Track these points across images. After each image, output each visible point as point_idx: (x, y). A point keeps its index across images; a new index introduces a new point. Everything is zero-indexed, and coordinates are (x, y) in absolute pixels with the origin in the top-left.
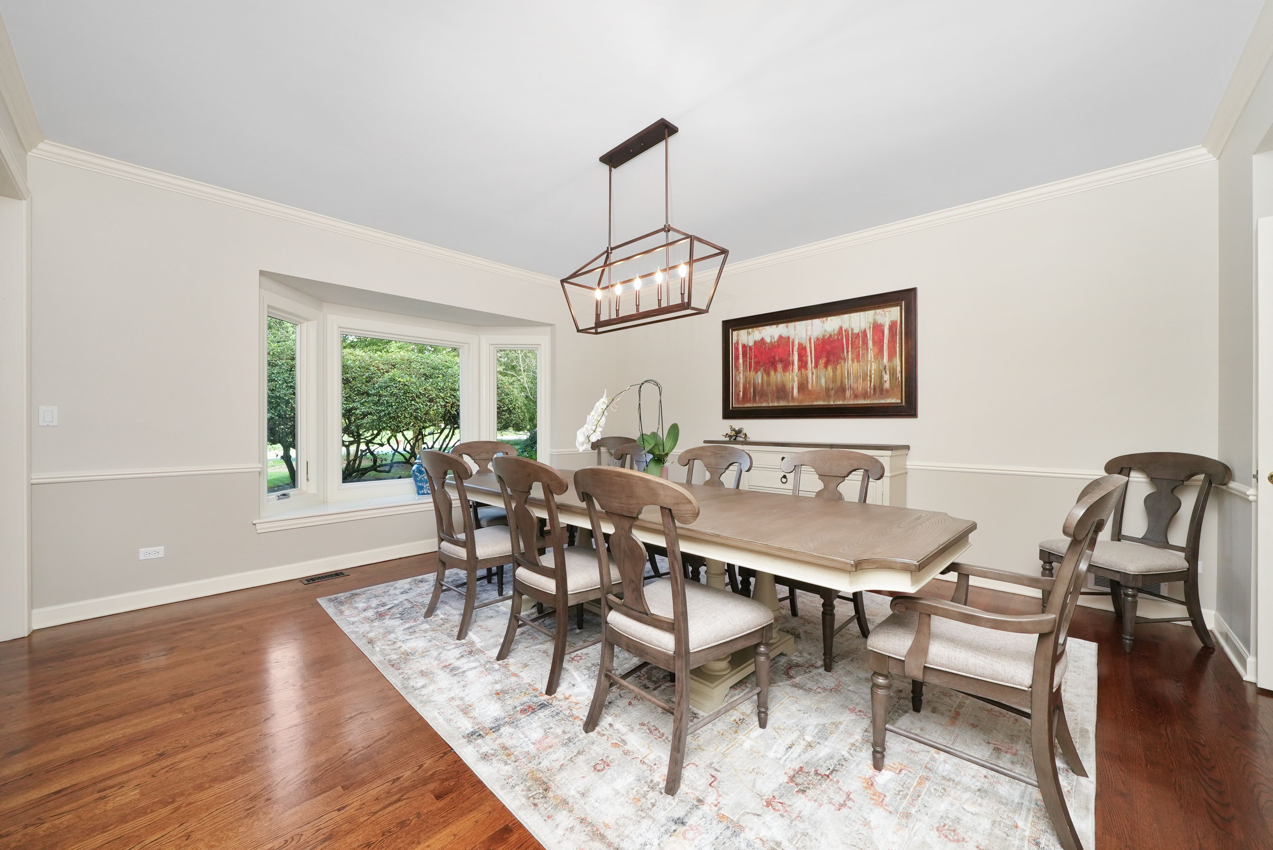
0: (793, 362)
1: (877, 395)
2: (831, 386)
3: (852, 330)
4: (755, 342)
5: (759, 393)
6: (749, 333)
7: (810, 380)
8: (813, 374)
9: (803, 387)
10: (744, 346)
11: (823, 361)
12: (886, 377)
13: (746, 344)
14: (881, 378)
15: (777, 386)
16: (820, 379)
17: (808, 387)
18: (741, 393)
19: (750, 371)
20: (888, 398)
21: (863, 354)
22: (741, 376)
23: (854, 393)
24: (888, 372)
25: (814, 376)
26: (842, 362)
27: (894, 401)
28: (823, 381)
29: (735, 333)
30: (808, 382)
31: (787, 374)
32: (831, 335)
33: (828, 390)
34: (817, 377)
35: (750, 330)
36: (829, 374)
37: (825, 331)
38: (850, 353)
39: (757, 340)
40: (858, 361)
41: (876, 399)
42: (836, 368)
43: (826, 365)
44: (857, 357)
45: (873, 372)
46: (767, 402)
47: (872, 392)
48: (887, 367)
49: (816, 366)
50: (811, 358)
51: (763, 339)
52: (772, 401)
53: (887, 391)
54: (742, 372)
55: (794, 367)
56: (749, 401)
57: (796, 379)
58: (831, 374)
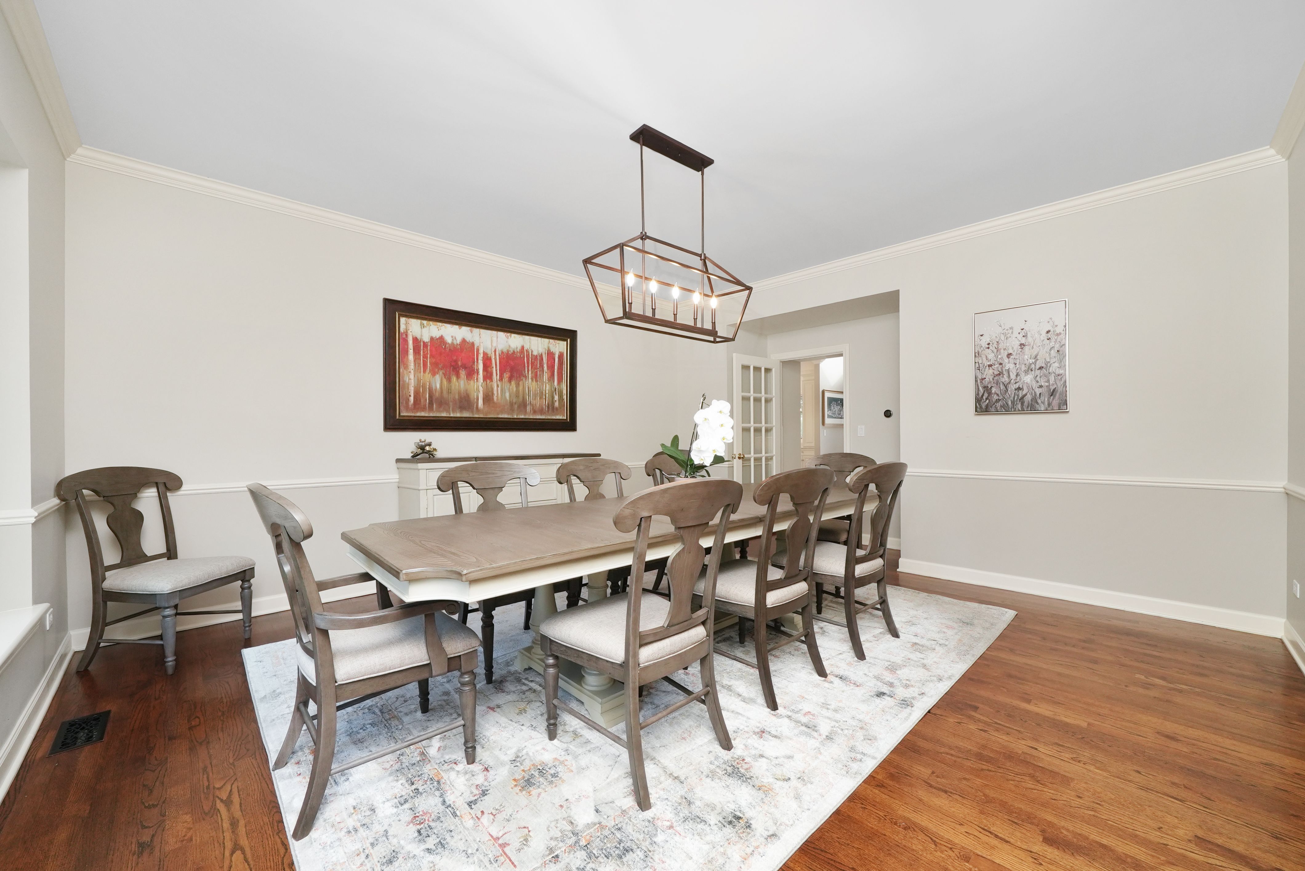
0: (478, 370)
1: (550, 412)
2: (514, 401)
3: (532, 351)
4: (432, 339)
5: (436, 400)
6: (423, 326)
7: (495, 392)
8: (498, 386)
9: (488, 398)
10: (415, 340)
11: (507, 375)
12: (556, 398)
13: (419, 337)
14: (553, 397)
15: (459, 393)
16: (505, 393)
17: (493, 399)
18: (412, 399)
19: (424, 371)
20: (557, 415)
21: (540, 375)
22: (412, 376)
23: (533, 408)
24: (557, 394)
25: (499, 389)
26: (524, 379)
27: (561, 418)
28: (507, 395)
29: (403, 320)
30: (493, 394)
31: (472, 382)
32: (514, 352)
33: (512, 404)
34: (502, 390)
35: (425, 322)
36: (512, 389)
37: (510, 346)
38: (530, 372)
39: (434, 336)
40: (536, 381)
41: (549, 415)
42: (519, 384)
43: (510, 380)
44: (535, 377)
45: (547, 392)
46: (448, 411)
47: (547, 410)
48: (557, 390)
49: (501, 379)
50: (496, 370)
51: (441, 338)
52: (454, 411)
53: (557, 409)
54: (412, 371)
55: (479, 376)
56: (424, 409)
57: (481, 389)
58: (515, 389)
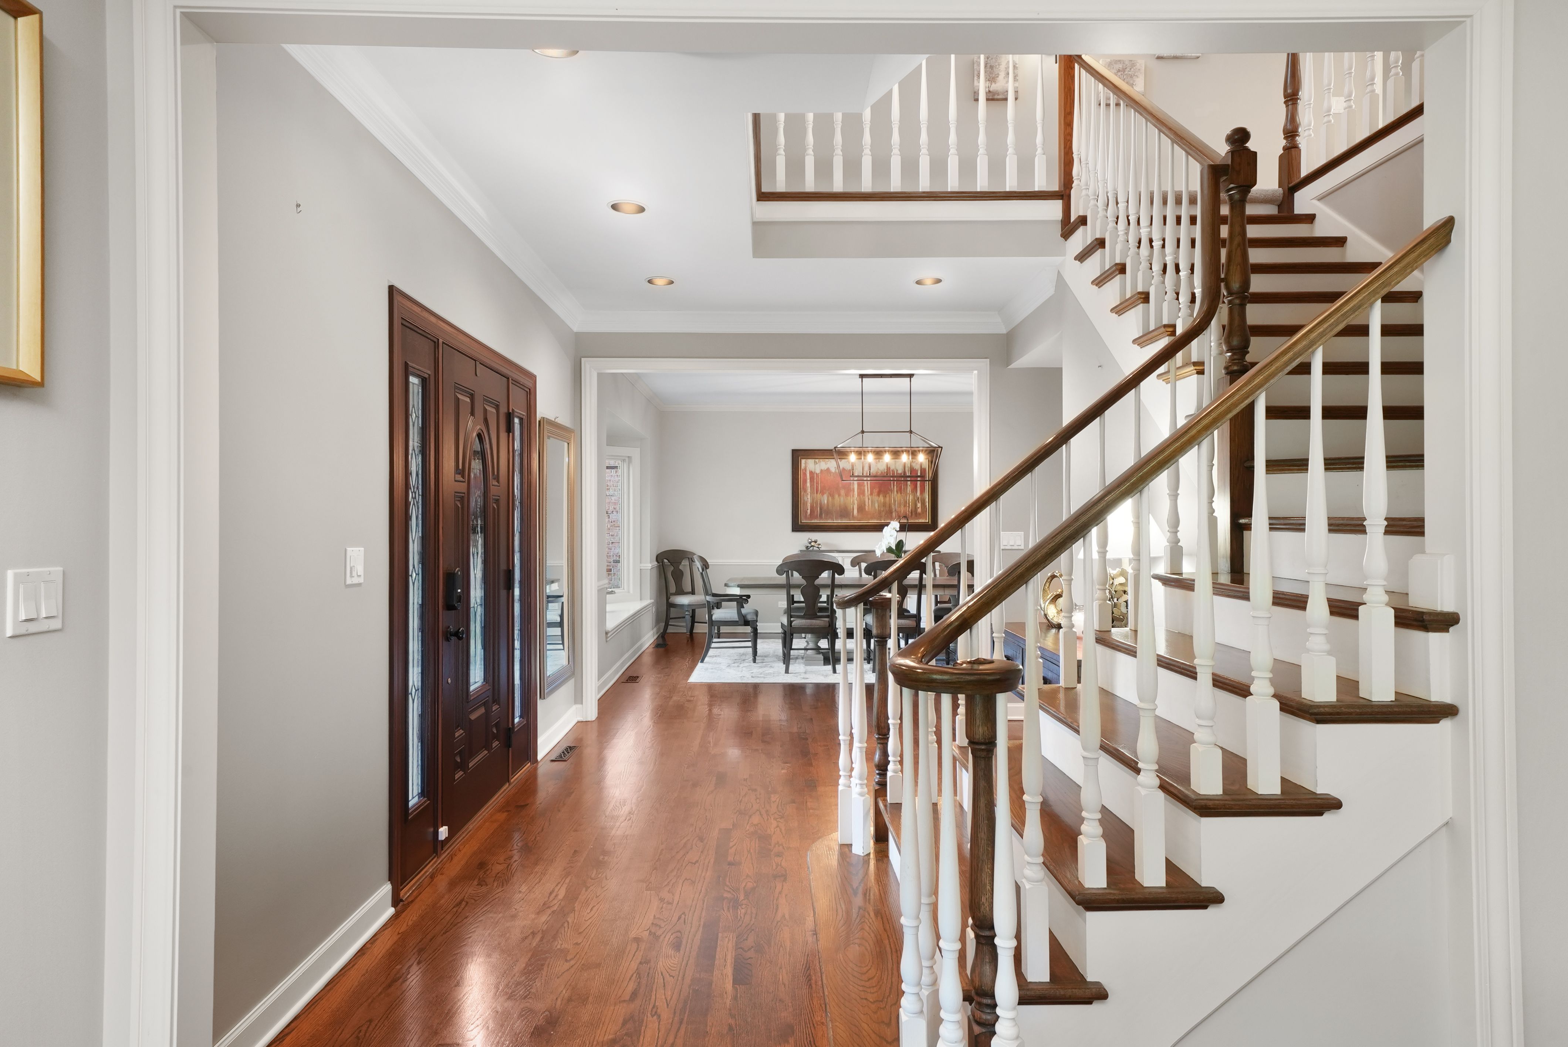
0: (853, 489)
1: (913, 516)
2: (882, 509)
3: (897, 470)
4: (822, 471)
5: (825, 511)
6: (816, 463)
7: (867, 504)
8: (869, 499)
9: (861, 508)
10: (811, 473)
11: (877, 491)
12: (919, 505)
13: (813, 471)
14: (916, 505)
15: (840, 506)
16: (875, 504)
17: (865, 509)
18: (809, 511)
19: (817, 493)
20: (920, 519)
21: (904, 488)
22: (809, 497)
23: (898, 514)
24: (920, 502)
25: (870, 501)
26: (890, 493)
27: (923, 521)
28: (876, 505)
29: (803, 461)
30: (865, 505)
31: (849, 498)
32: (882, 472)
33: (880, 512)
34: (872, 502)
35: (817, 460)
36: (881, 501)
37: (878, 469)
38: (895, 487)
39: (823, 469)
40: (901, 493)
41: (912, 519)
42: (886, 497)
43: (878, 495)
44: (900, 490)
45: (910, 501)
46: (832, 519)
47: (910, 515)
48: (920, 499)
49: (871, 494)
50: (868, 488)
51: (828, 469)
52: (836, 519)
53: (920, 514)
54: (809, 494)
55: (855, 493)
56: (816, 518)
57: (856, 502)
58: (882, 501)
